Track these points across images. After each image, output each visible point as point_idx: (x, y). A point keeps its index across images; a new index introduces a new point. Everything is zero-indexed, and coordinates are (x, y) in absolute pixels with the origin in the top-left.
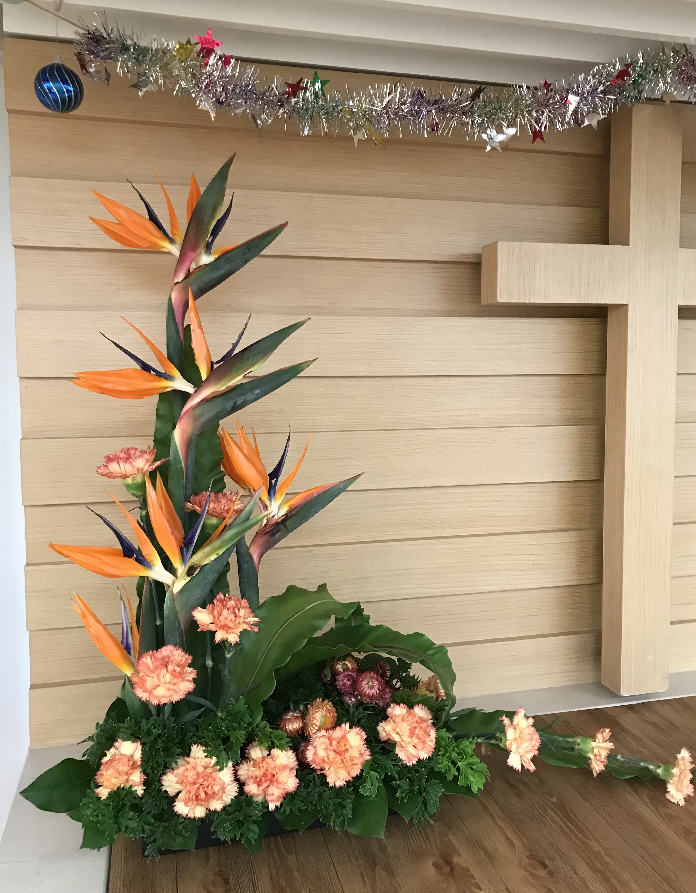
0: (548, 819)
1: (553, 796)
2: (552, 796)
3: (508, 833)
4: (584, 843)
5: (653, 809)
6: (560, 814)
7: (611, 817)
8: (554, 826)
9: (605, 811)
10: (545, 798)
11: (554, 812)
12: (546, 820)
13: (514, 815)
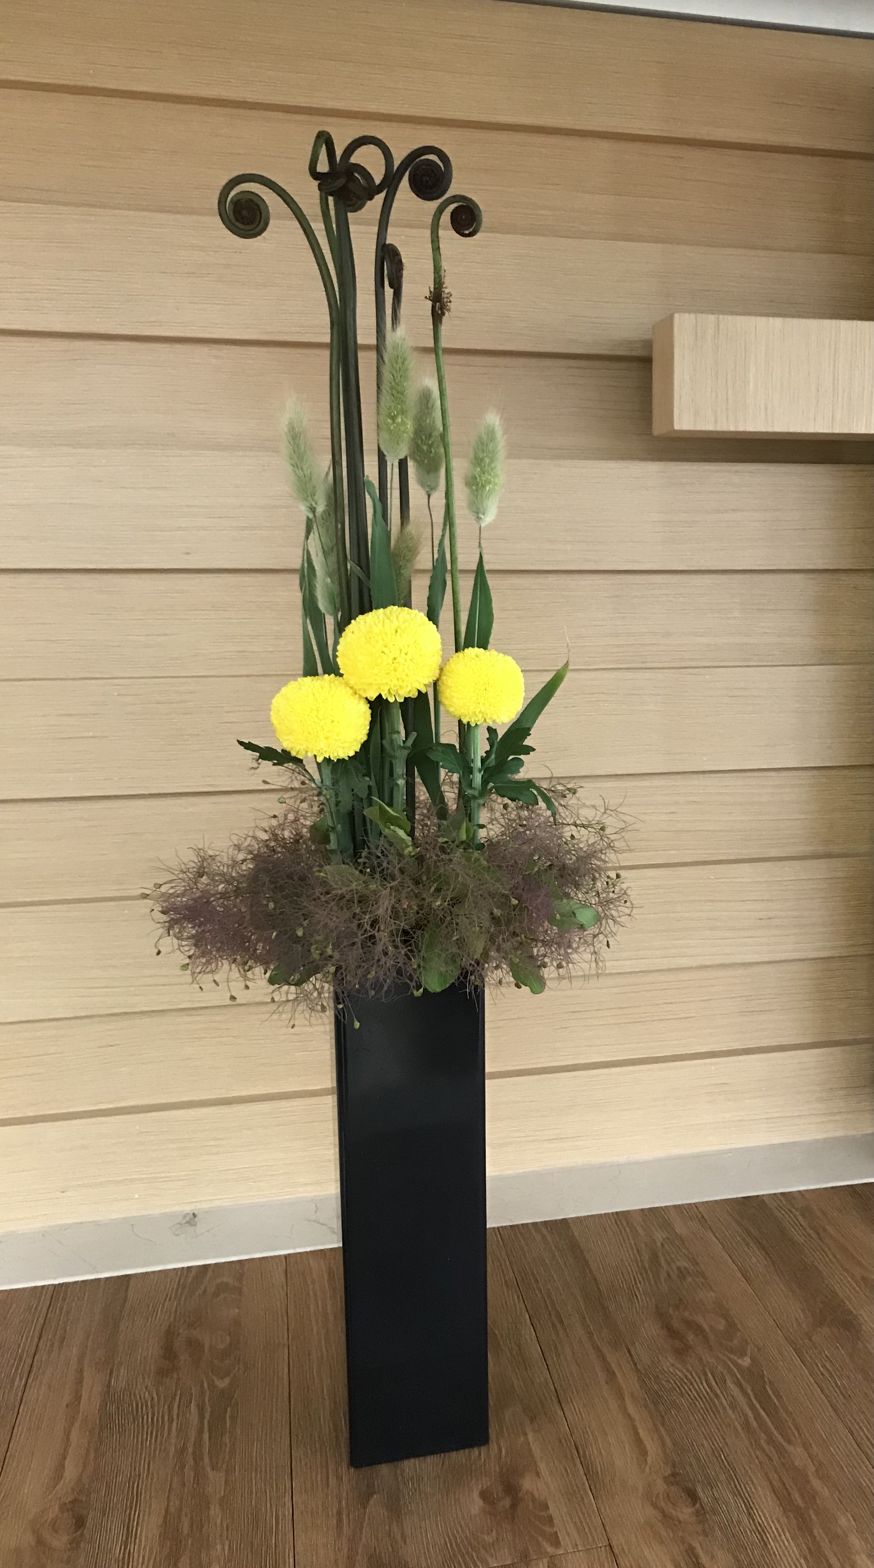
0: (724, 1401)
2: (743, 1354)
3: (640, 1431)
4: (780, 1452)
6: (750, 1392)
7: (844, 1398)
8: (733, 1417)
10: (730, 1359)
11: (739, 1386)
12: (722, 1404)
13: (660, 1393)
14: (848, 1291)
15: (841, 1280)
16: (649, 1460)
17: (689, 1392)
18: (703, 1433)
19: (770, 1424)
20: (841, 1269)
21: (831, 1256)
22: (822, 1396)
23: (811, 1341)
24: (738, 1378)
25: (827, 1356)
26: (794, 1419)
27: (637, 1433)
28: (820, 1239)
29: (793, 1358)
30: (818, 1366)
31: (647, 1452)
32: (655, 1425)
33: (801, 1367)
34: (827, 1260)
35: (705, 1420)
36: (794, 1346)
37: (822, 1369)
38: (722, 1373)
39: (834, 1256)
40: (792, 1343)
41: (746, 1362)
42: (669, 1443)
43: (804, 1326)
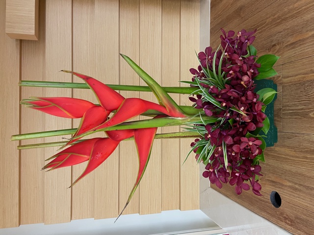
4: (267, 25)
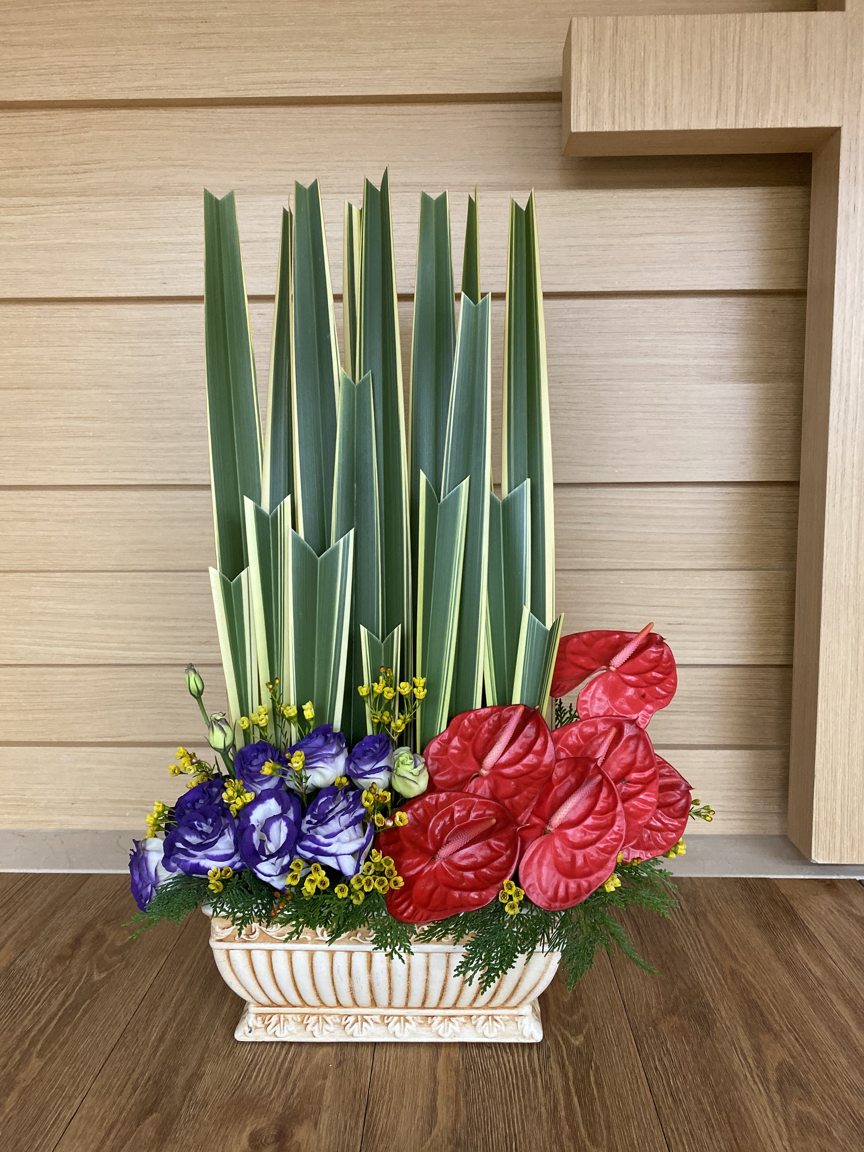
0: (539, 1080)
1: (582, 1032)
2: (578, 1032)
3: (439, 1097)
5: (777, 1098)
6: (570, 1075)
7: (674, 1101)
8: (542, 1100)
9: (669, 1084)
10: (562, 1035)
11: (563, 1066)
12: (535, 1082)
14: (711, 982)
15: (707, 969)
16: (435, 1132)
17: (507, 1064)
18: (503, 1111)
19: (579, 1115)
20: (710, 958)
21: (703, 944)
22: (649, 1094)
23: (655, 1028)
24: (563, 1057)
25: (667, 1049)
26: (608, 1115)
27: (434, 1100)
28: (698, 926)
29: (630, 1045)
30: (654, 1059)
31: (436, 1122)
32: (457, 1093)
33: (636, 1056)
34: (699, 947)
35: (510, 1097)
36: (635, 1031)
37: (657, 1063)
38: (549, 1049)
39: (708, 945)
40: (634, 1029)
41: (577, 1041)
42: (463, 1118)
43: (653, 1011)
